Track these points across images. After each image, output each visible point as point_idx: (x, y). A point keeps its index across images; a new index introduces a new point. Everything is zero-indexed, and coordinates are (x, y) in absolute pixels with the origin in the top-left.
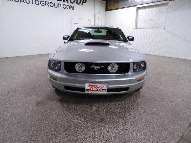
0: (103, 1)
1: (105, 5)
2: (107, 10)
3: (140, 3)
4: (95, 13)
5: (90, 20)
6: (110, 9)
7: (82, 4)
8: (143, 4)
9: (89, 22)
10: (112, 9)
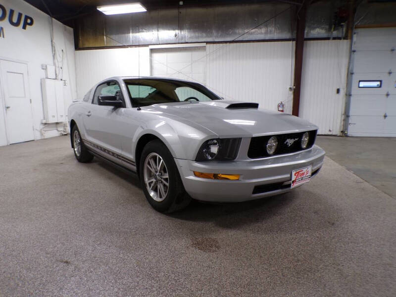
0: (68, 27)
1: (72, 37)
2: (77, 47)
3: (154, 41)
4: (55, 51)
5: (46, 66)
6: (87, 46)
7: (24, 27)
8: (159, 44)
9: (44, 71)
10: (91, 46)
